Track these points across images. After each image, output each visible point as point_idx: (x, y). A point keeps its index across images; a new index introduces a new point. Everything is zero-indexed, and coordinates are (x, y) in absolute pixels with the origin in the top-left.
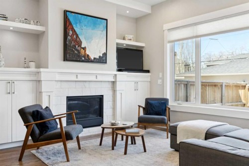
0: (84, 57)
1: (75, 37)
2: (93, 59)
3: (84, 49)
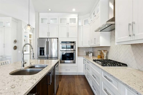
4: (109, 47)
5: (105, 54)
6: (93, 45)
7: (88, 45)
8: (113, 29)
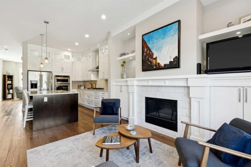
0: (156, 66)
1: (148, 52)
2: (163, 66)
3: (155, 59)
4: (96, 81)
5: (94, 85)
6: (86, 79)
7: (80, 79)
8: (98, 71)
